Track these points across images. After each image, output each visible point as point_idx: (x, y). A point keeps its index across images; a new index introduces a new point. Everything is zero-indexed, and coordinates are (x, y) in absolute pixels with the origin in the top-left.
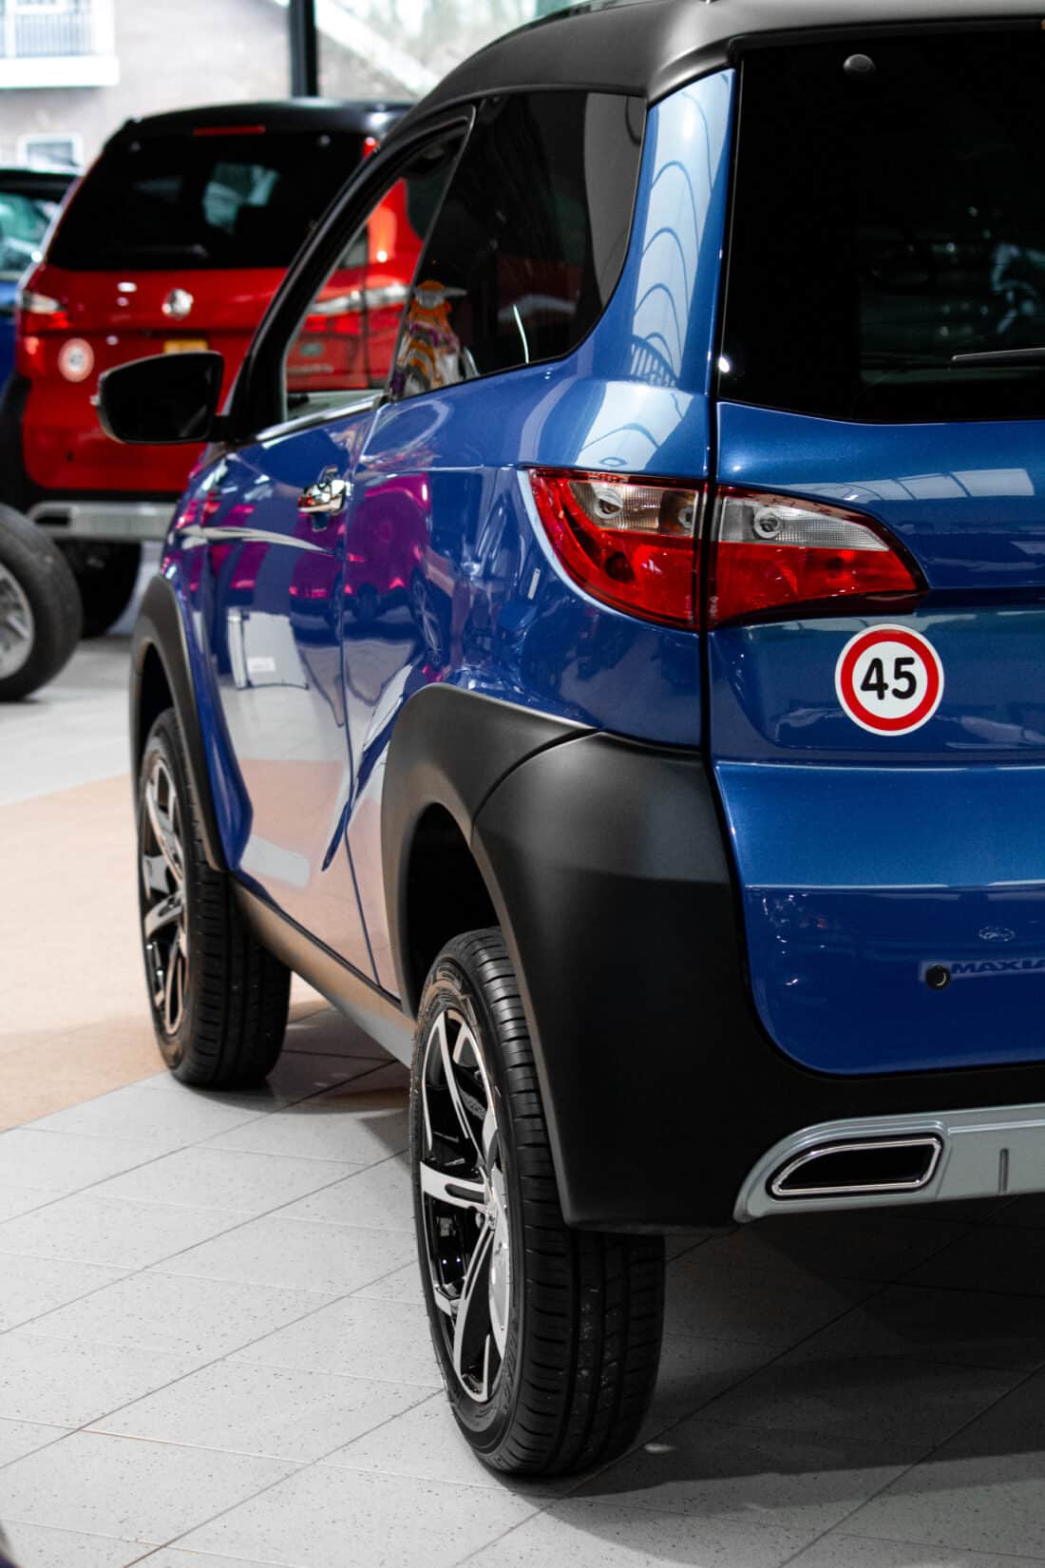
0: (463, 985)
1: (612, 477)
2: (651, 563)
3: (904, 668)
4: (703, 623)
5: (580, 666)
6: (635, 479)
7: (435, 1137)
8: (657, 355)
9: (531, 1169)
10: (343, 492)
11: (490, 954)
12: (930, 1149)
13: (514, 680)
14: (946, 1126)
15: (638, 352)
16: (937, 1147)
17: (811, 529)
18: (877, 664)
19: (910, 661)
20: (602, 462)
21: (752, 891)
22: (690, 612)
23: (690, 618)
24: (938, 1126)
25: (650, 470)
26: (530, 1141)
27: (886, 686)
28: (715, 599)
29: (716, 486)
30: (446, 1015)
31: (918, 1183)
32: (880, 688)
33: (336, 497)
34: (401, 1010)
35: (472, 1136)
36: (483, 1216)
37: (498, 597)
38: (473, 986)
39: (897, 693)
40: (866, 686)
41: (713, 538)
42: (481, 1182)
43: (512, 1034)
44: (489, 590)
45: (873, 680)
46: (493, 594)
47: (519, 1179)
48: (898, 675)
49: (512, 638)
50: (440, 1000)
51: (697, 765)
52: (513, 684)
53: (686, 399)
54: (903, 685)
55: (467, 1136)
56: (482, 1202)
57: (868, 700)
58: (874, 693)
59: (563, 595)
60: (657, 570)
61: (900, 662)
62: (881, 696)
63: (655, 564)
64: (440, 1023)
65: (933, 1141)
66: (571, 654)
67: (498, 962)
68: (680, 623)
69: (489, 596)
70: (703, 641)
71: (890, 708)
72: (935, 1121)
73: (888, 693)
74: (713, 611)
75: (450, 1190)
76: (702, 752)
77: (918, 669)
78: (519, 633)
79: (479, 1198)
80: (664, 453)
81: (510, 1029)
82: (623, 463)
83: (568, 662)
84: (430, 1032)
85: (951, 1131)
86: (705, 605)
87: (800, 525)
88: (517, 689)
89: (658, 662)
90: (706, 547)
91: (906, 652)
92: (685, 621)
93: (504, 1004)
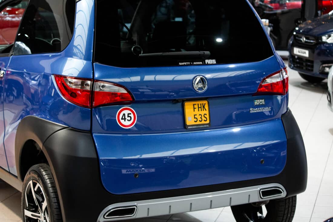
0: (38, 175)
1: (72, 77)
2: (79, 92)
3: (129, 115)
4: (92, 107)
5: (63, 111)
6: (75, 78)
7: (28, 204)
8: (79, 50)
9: (56, 213)
10: (3, 73)
11: (44, 170)
12: (135, 208)
13: (47, 115)
14: (137, 204)
15: (75, 49)
16: (136, 208)
17: (111, 88)
18: (124, 115)
19: (130, 114)
20: (69, 74)
21: (101, 159)
22: (89, 105)
23: (89, 106)
24: (136, 204)
25: (78, 76)
26: (55, 207)
27: (126, 119)
28: (94, 102)
29: (94, 80)
30: (32, 181)
31: (132, 215)
32: (125, 119)
33: (2, 74)
34: (18, 179)
35: (38, 205)
36: (40, 221)
37: (42, 92)
38: (40, 176)
39: (128, 120)
40: (122, 119)
41: (94, 90)
42: (39, 214)
43: (50, 186)
44: (40, 89)
45: (123, 118)
46: (40, 91)
47: (53, 216)
48: (128, 116)
49: (46, 104)
50: (31, 178)
51: (90, 134)
52: (47, 116)
53: (85, 62)
54: (129, 118)
55: (37, 205)
56: (40, 218)
57: (122, 121)
58: (124, 120)
59: (59, 97)
60: (80, 93)
61: (128, 114)
62: (125, 121)
63: (80, 92)
64: (31, 182)
65: (135, 207)
66: (61, 109)
67: (46, 172)
68: (87, 107)
69: (39, 91)
70: (91, 111)
71: (127, 123)
72: (135, 203)
73: (126, 120)
74: (94, 104)
75: (32, 215)
76: (90, 132)
77: (132, 115)
78: (49, 104)
79: (39, 217)
80: (81, 73)
81: (50, 185)
82: (73, 75)
83: (60, 111)
84: (28, 184)
85: (138, 205)
86: (92, 103)
87: (109, 87)
88: (48, 117)
89: (80, 113)
90: (92, 92)
91: (130, 112)
92: (88, 106)
93: (48, 180)
